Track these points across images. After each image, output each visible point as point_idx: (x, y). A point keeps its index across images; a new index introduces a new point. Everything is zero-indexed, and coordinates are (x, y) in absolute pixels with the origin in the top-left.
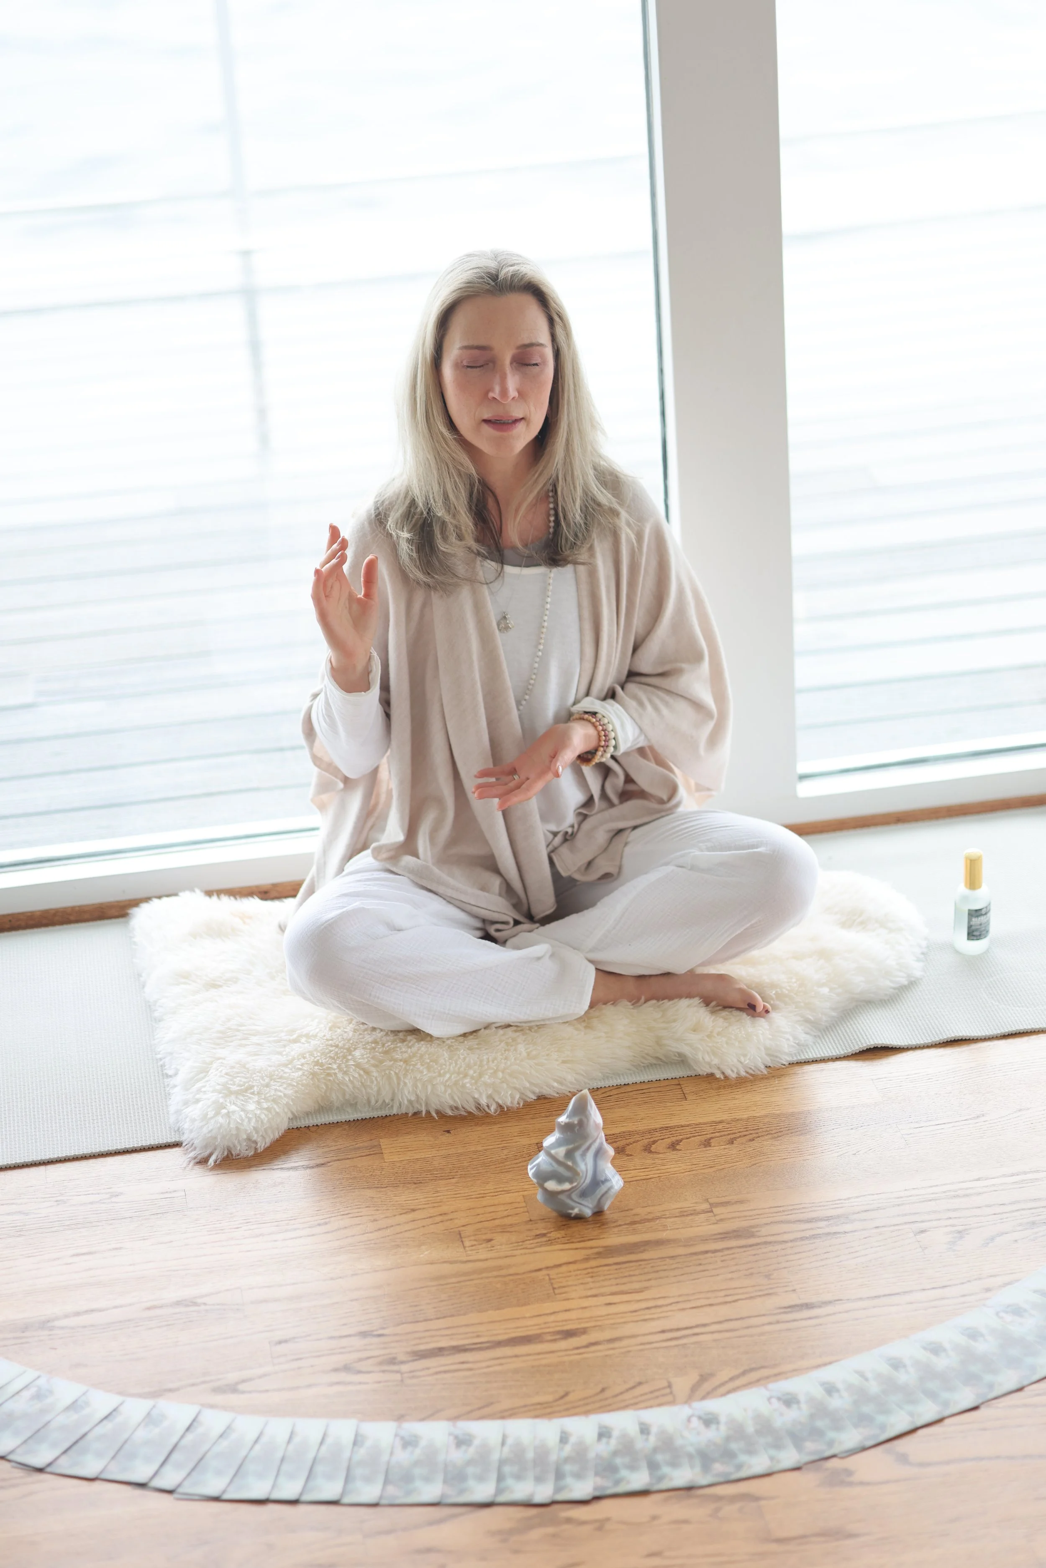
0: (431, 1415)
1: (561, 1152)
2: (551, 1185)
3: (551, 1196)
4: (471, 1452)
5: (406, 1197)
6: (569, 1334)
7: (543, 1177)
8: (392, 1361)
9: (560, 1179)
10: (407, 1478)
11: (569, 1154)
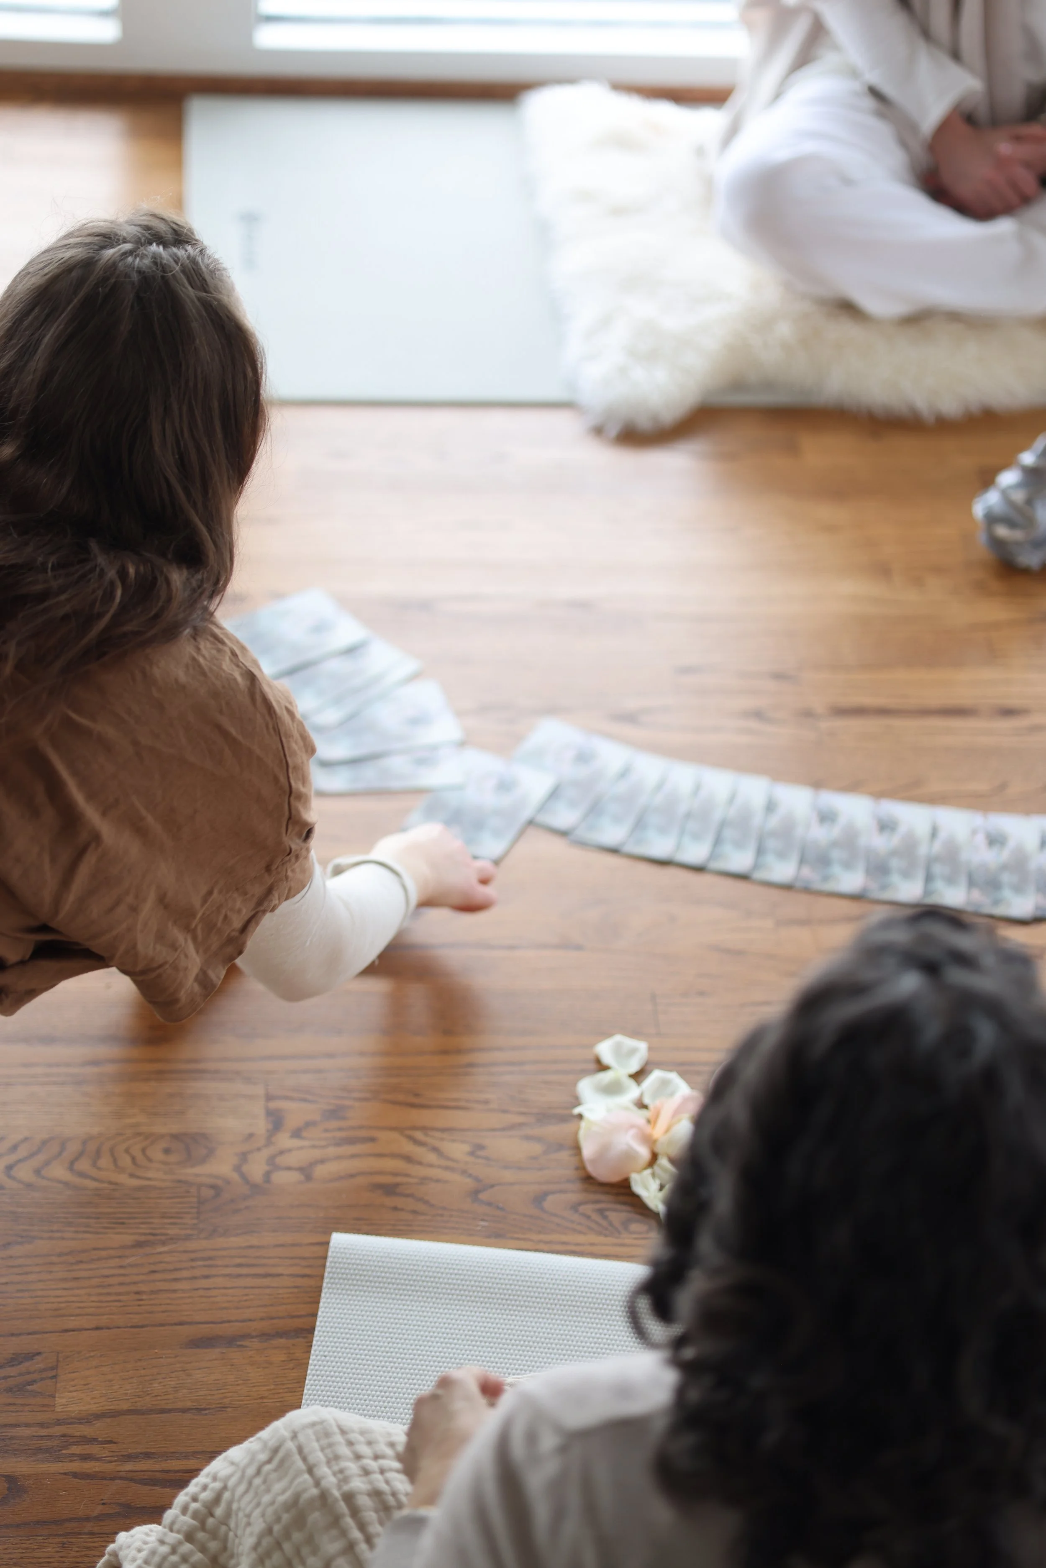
0: (853, 786)
1: (1019, 497)
2: (1002, 531)
3: (997, 544)
4: (895, 840)
5: (826, 512)
6: (1008, 712)
7: (992, 519)
8: (808, 714)
9: (1011, 523)
10: (823, 860)
11: (1029, 502)
